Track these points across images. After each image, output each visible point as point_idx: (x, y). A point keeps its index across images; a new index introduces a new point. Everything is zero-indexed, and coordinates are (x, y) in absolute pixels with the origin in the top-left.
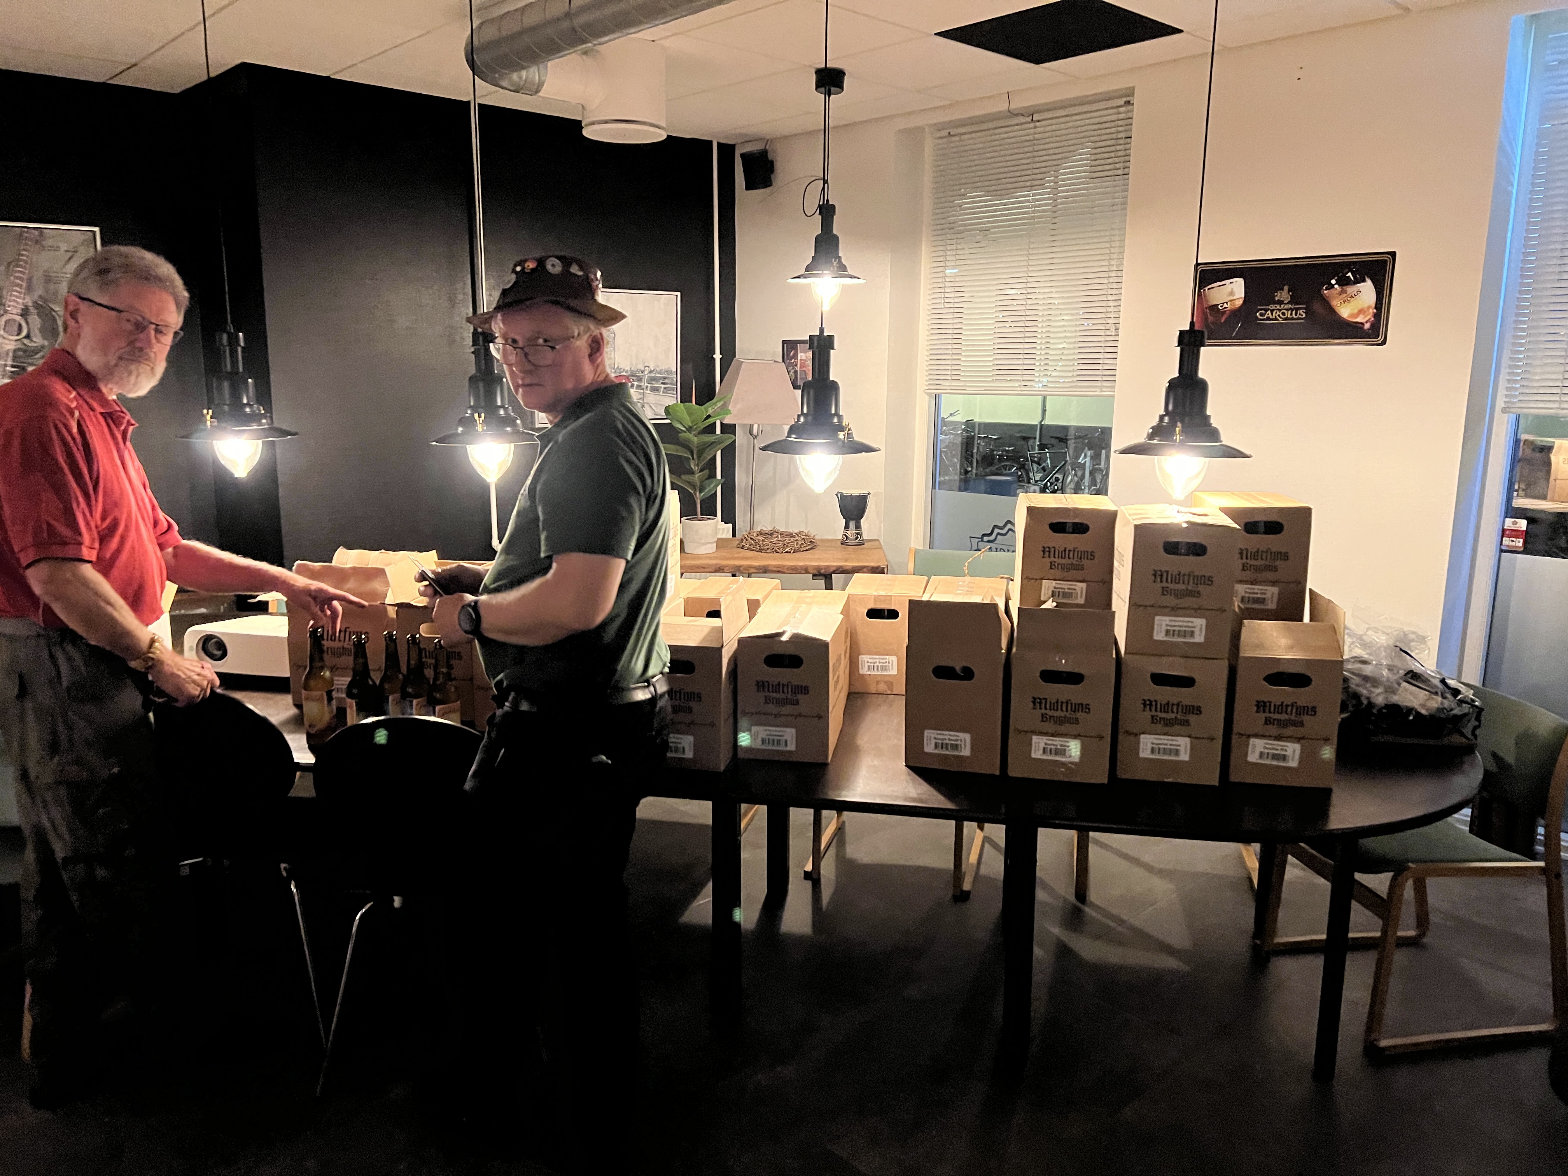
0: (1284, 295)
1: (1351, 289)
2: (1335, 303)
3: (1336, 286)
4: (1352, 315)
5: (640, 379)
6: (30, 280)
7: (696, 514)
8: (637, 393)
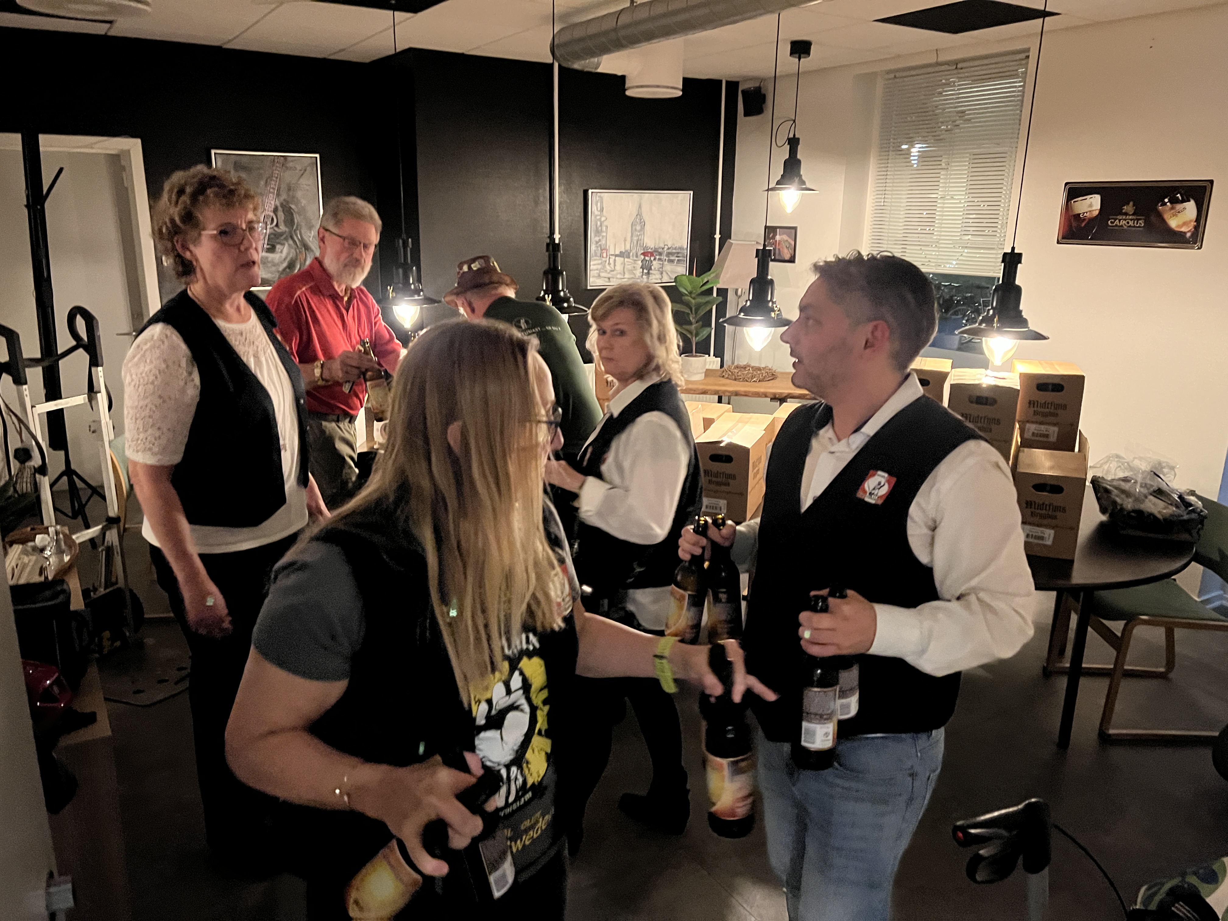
0: (1129, 208)
1: (1179, 207)
2: (1166, 216)
3: (1168, 204)
4: (1178, 226)
5: (660, 254)
6: (278, 190)
7: (692, 352)
8: (658, 264)
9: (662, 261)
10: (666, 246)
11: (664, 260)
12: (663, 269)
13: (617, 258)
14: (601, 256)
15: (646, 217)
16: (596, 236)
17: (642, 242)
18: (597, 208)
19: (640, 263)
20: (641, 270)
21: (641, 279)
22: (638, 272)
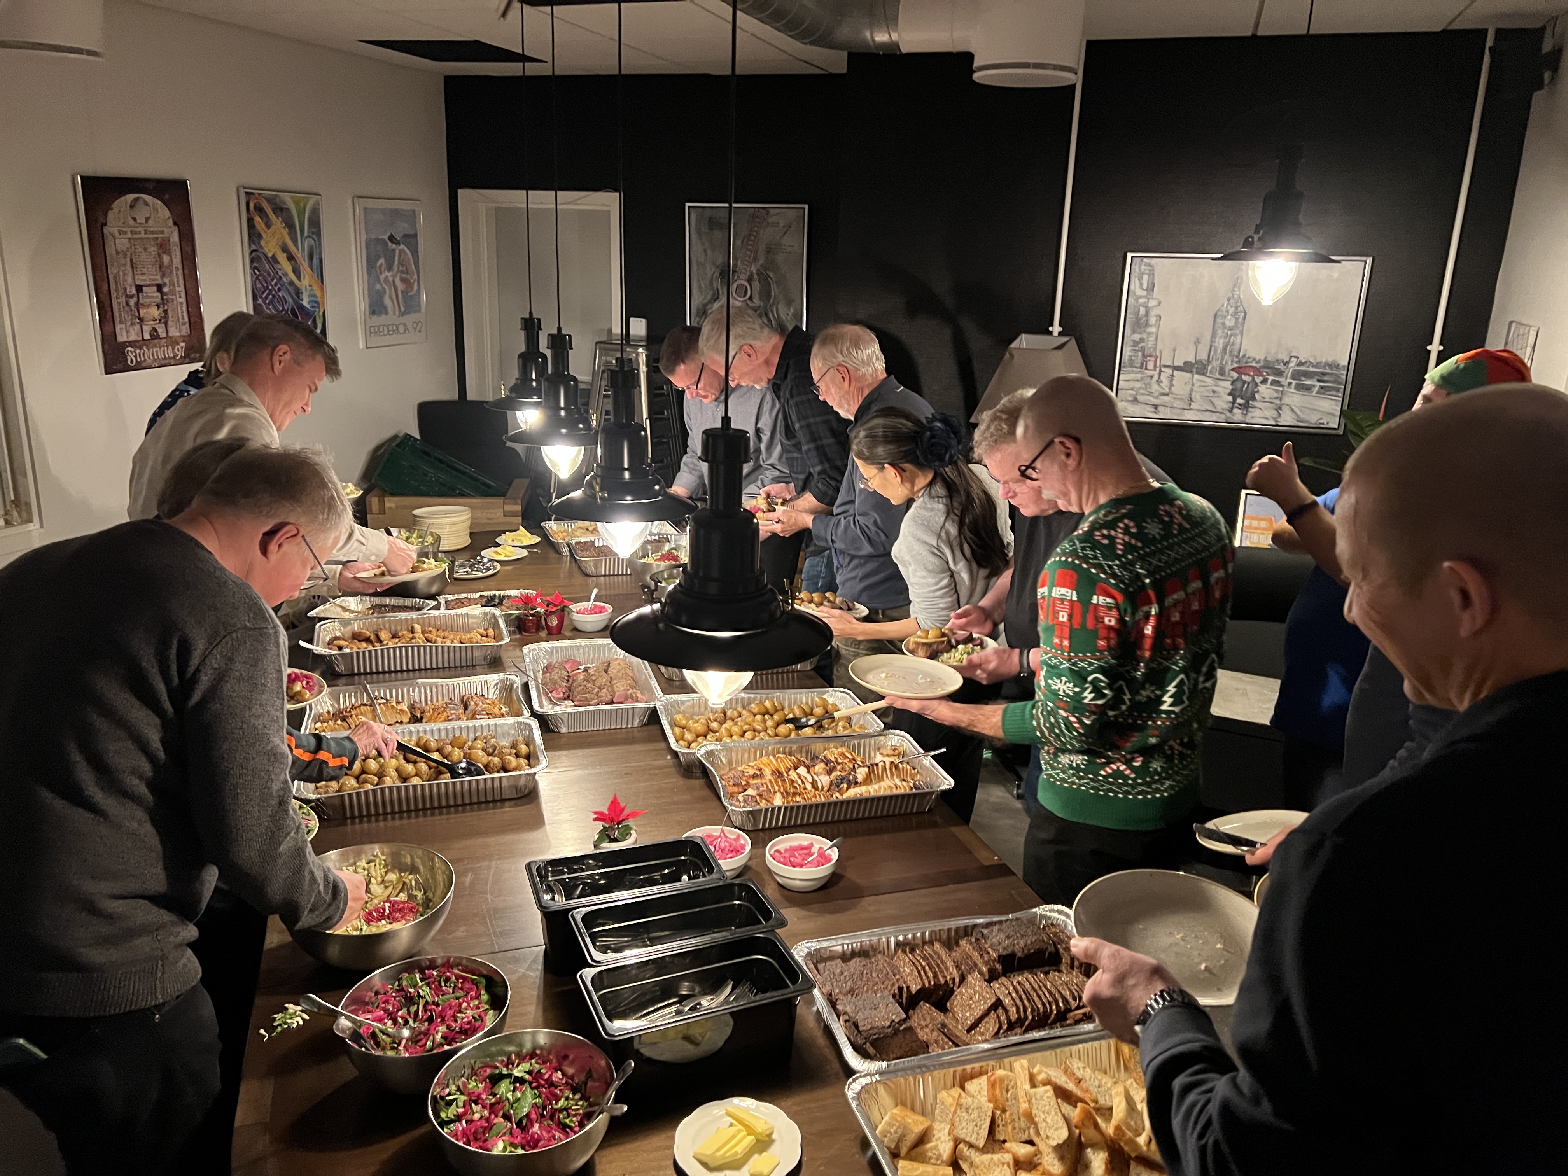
5: (1279, 373)
8: (1272, 391)
9: (1282, 386)
10: (1293, 359)
11: (1286, 384)
12: (1283, 402)
13: (1175, 372)
14: (1143, 366)
16: (1134, 332)
17: (1237, 347)
18: (1141, 285)
19: (1228, 385)
20: (1230, 398)
21: (1228, 414)
22: (1223, 401)
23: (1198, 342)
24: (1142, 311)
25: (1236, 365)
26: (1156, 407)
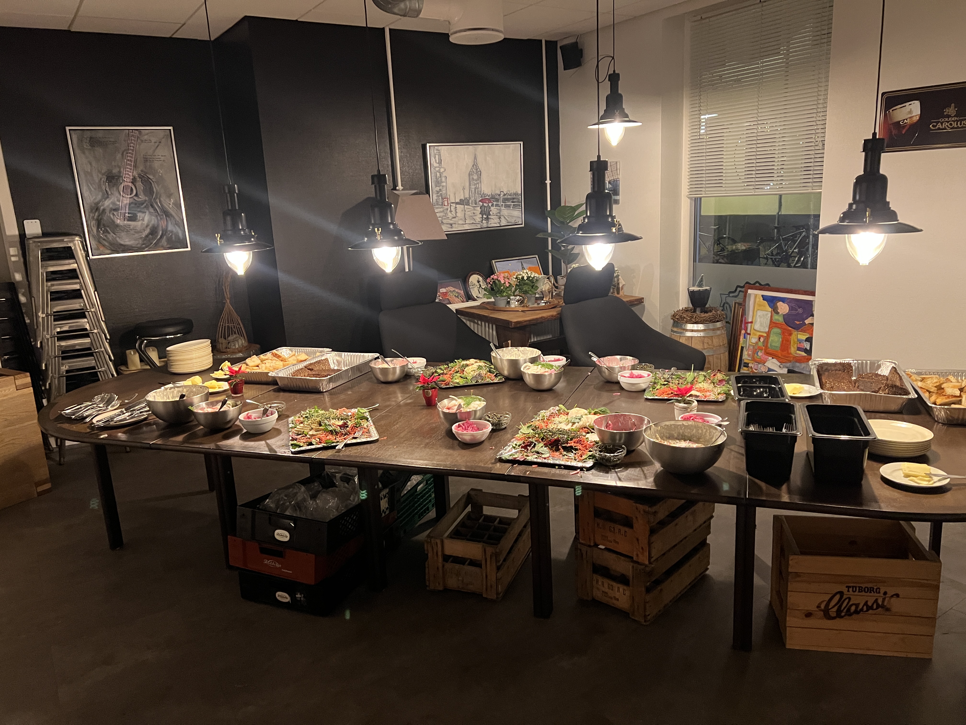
0: (951, 110)
5: (497, 200)
6: (135, 161)
8: (496, 210)
9: (499, 206)
10: (502, 193)
11: (501, 205)
12: (501, 214)
13: (457, 206)
14: (443, 204)
15: (481, 166)
16: (436, 186)
17: (479, 190)
18: (436, 160)
19: (479, 208)
20: (481, 216)
21: (481, 224)
22: (478, 218)
23: (464, 189)
24: (438, 174)
25: (481, 199)
26: (451, 225)
